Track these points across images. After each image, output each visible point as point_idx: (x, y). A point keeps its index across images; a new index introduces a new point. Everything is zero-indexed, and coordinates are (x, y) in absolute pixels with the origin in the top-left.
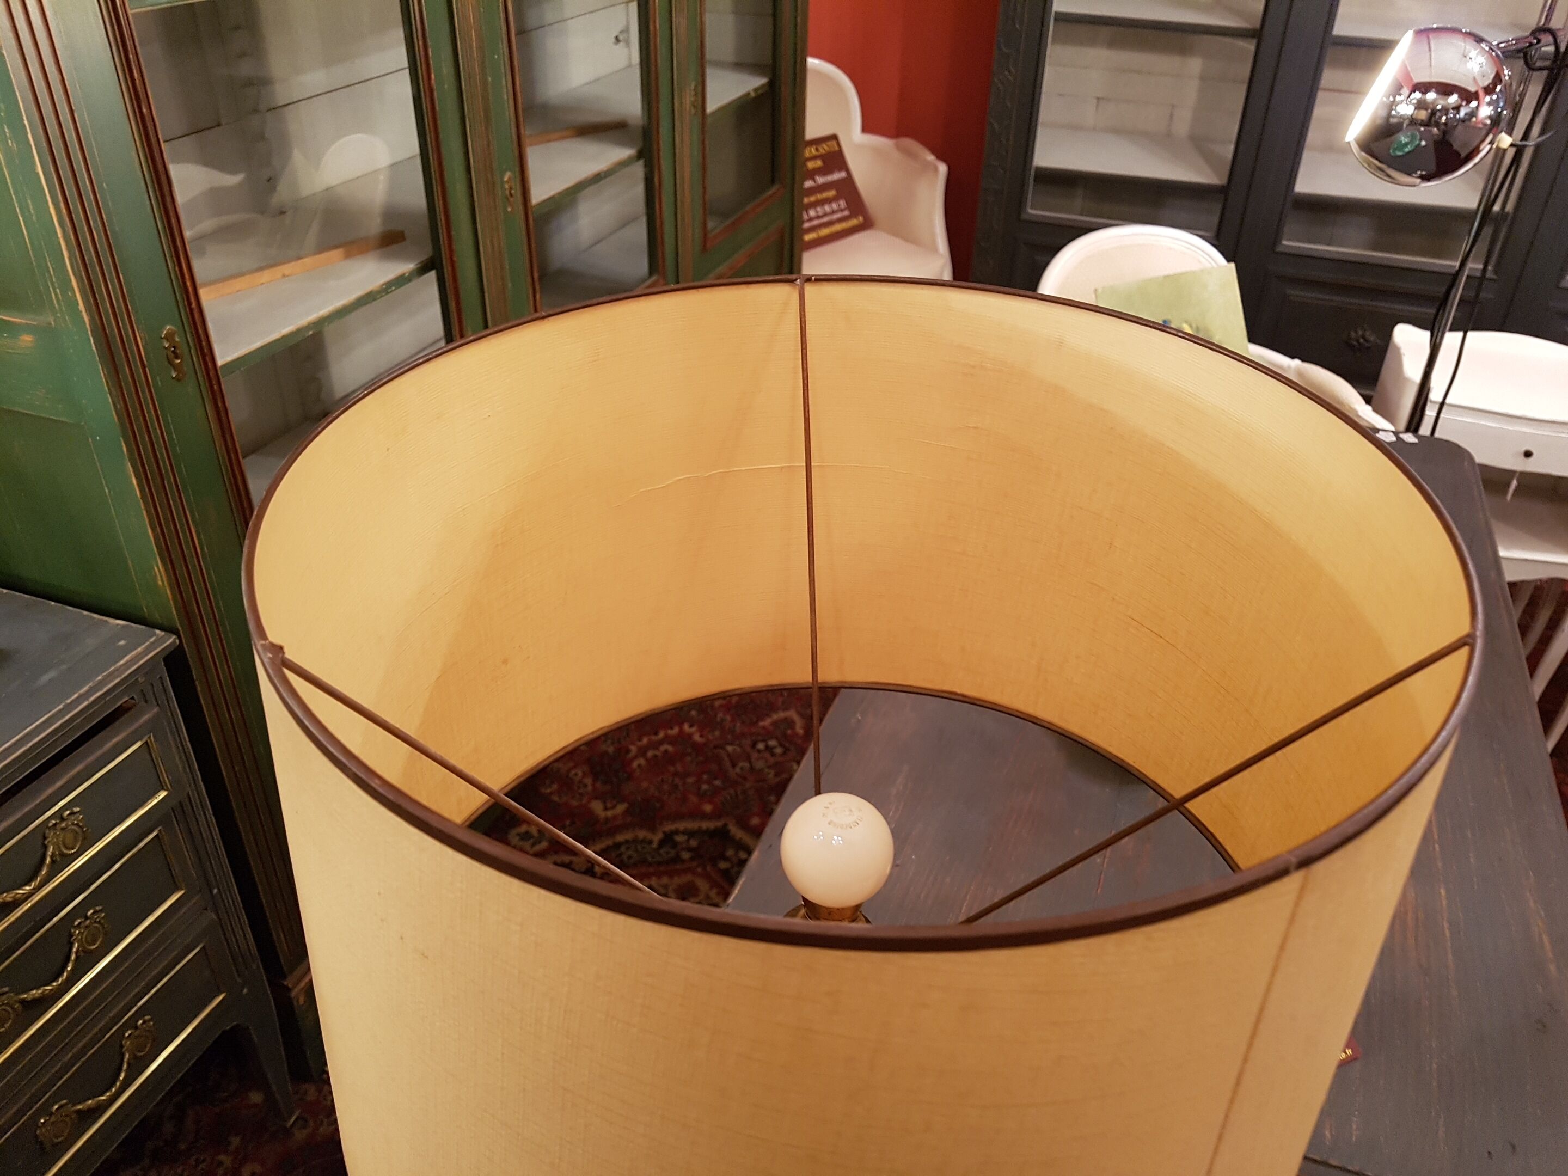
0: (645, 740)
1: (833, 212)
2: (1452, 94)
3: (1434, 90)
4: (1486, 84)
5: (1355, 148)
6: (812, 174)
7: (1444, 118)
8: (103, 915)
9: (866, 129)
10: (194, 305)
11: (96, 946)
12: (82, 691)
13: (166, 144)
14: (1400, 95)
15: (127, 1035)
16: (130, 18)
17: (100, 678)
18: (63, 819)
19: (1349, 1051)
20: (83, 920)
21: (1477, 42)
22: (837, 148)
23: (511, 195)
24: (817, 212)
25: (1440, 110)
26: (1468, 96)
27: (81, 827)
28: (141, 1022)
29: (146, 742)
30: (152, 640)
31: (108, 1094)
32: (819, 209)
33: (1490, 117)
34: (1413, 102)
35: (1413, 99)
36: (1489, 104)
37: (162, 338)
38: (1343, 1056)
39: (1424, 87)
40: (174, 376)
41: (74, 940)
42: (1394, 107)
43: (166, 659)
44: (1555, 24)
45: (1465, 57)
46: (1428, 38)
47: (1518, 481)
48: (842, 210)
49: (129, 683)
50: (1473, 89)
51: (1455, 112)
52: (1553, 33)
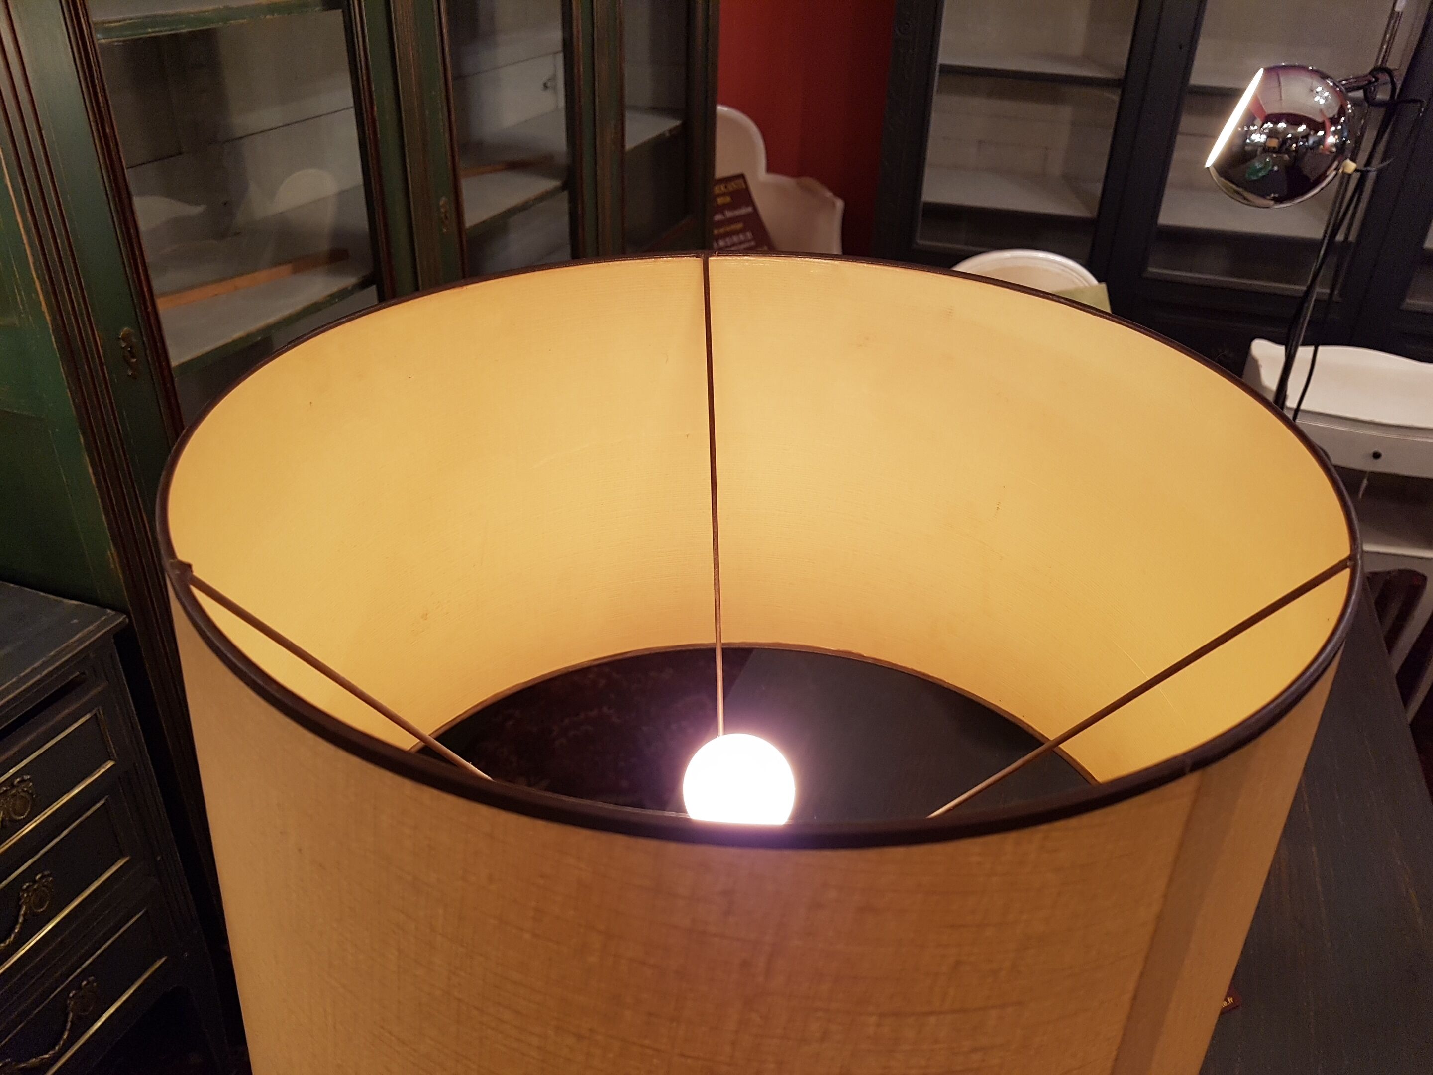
0: (567, 721)
1: (741, 243)
2: (1302, 125)
3: (1284, 120)
4: (1331, 116)
5: (1213, 172)
6: (721, 209)
7: (1294, 145)
8: (51, 879)
9: (770, 169)
10: (150, 309)
11: (44, 909)
12: (35, 666)
13: (130, 170)
14: (1254, 126)
15: (71, 995)
16: (97, 48)
17: (52, 653)
18: (13, 786)
19: (1230, 1000)
20: (31, 884)
21: (1322, 78)
22: (744, 186)
23: (446, 218)
24: (726, 242)
25: (1290, 139)
26: (1315, 126)
27: (32, 795)
28: (85, 983)
29: (95, 715)
30: (103, 618)
31: (51, 1052)
32: (728, 240)
33: (1336, 145)
34: (1265, 131)
35: (1266, 129)
36: (1334, 133)
37: (119, 339)
38: (1225, 1004)
39: (1275, 118)
40: (130, 374)
41: (22, 903)
42: (1248, 136)
43: (116, 636)
44: (1390, 65)
45: (1312, 91)
46: (1278, 75)
47: (1368, 480)
48: (749, 241)
49: (80, 659)
50: (1319, 119)
51: (1305, 140)
52: (1389, 72)
